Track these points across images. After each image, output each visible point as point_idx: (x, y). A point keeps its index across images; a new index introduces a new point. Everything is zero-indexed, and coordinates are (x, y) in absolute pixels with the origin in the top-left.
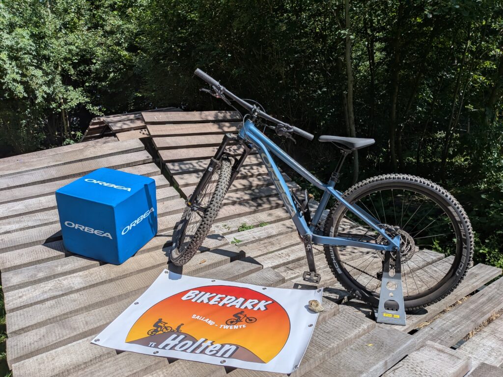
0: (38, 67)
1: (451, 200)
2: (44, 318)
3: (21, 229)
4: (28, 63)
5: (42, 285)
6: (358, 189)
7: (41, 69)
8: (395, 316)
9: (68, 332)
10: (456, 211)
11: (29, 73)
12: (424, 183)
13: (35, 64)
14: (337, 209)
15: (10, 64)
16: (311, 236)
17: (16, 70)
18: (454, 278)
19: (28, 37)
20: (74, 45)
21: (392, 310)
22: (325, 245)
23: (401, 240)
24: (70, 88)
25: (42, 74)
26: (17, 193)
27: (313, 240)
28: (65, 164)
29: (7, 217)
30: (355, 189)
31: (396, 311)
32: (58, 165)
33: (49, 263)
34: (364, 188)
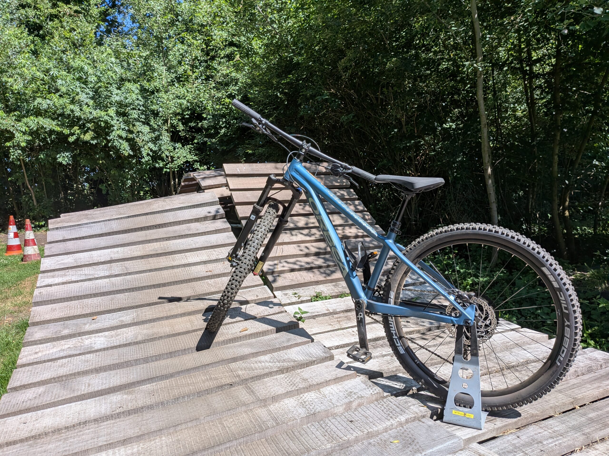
0: (147, 123)
1: (545, 259)
2: (50, 376)
3: (63, 283)
4: (135, 119)
5: (63, 342)
6: (422, 243)
7: (148, 124)
8: (468, 415)
9: (65, 393)
10: (552, 274)
11: (135, 130)
12: (507, 235)
13: (143, 120)
14: (397, 268)
15: (118, 120)
16: (365, 302)
17: (123, 127)
18: (554, 368)
19: (137, 91)
20: (185, 99)
21: (465, 407)
22: (384, 314)
23: (476, 310)
24: (178, 145)
25: (149, 131)
26: (71, 246)
27: (367, 308)
28: (128, 217)
29: (54, 270)
30: (419, 242)
31: (469, 409)
32: (121, 218)
33: (79, 321)
34: (430, 241)
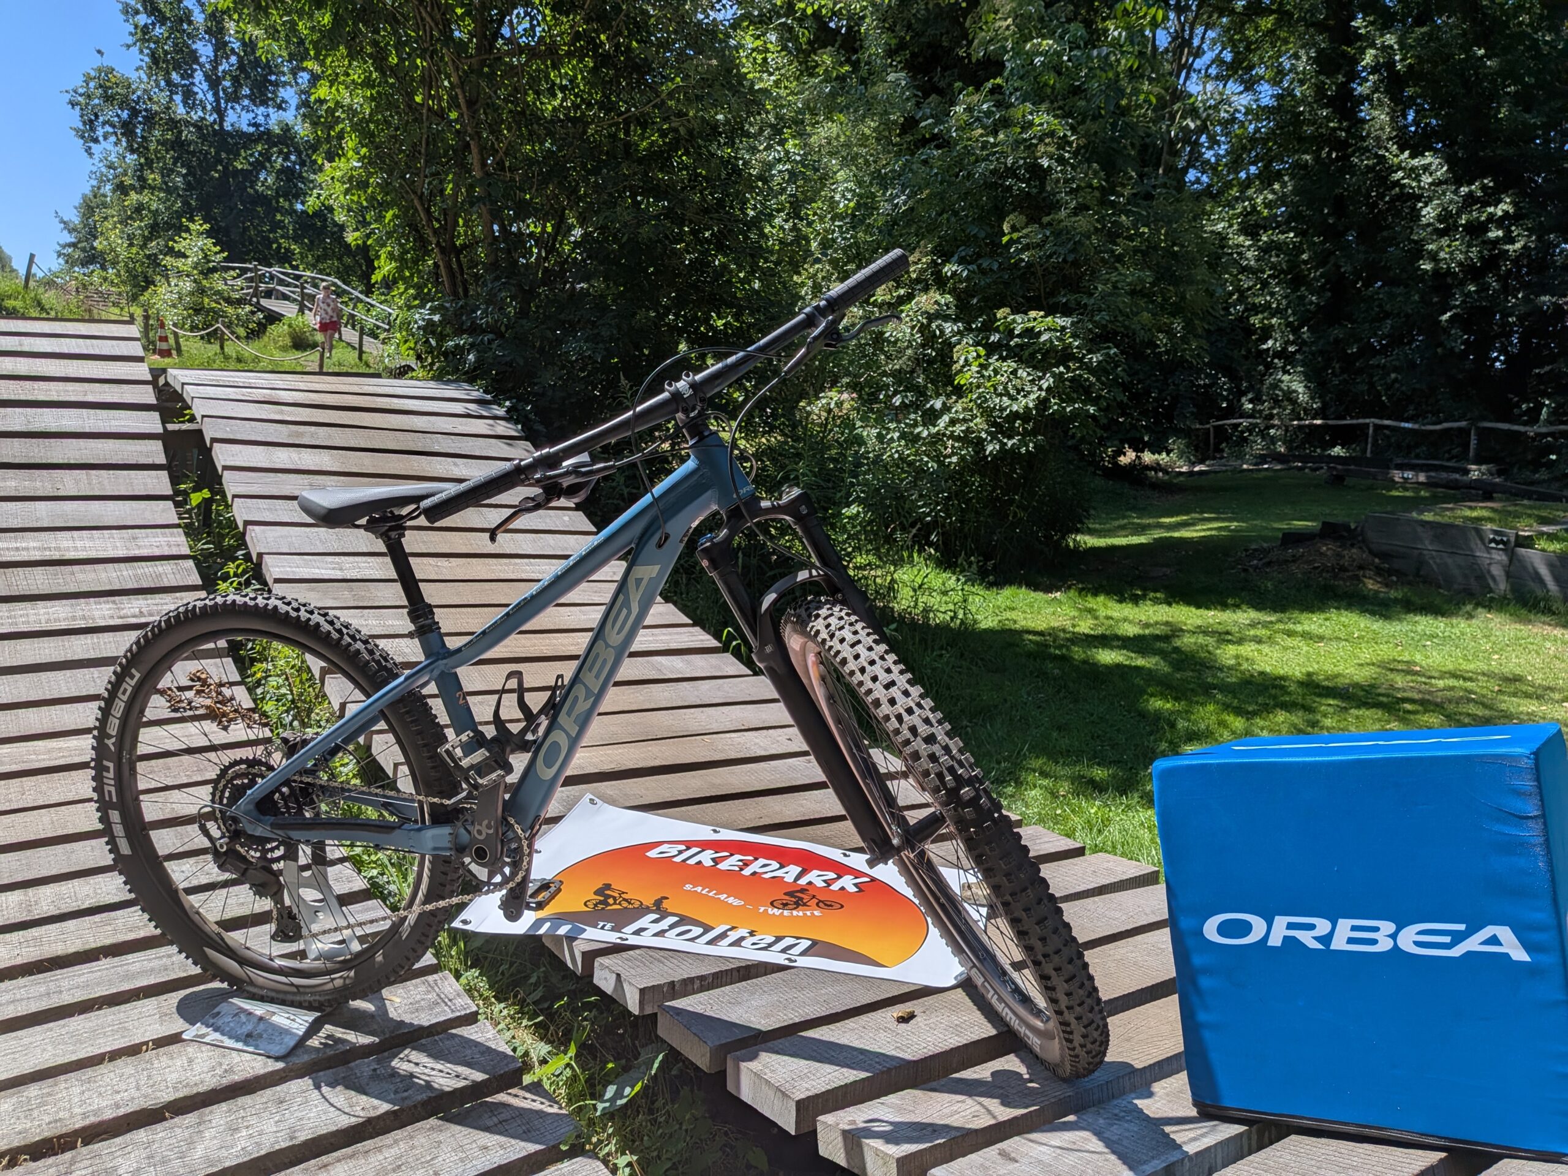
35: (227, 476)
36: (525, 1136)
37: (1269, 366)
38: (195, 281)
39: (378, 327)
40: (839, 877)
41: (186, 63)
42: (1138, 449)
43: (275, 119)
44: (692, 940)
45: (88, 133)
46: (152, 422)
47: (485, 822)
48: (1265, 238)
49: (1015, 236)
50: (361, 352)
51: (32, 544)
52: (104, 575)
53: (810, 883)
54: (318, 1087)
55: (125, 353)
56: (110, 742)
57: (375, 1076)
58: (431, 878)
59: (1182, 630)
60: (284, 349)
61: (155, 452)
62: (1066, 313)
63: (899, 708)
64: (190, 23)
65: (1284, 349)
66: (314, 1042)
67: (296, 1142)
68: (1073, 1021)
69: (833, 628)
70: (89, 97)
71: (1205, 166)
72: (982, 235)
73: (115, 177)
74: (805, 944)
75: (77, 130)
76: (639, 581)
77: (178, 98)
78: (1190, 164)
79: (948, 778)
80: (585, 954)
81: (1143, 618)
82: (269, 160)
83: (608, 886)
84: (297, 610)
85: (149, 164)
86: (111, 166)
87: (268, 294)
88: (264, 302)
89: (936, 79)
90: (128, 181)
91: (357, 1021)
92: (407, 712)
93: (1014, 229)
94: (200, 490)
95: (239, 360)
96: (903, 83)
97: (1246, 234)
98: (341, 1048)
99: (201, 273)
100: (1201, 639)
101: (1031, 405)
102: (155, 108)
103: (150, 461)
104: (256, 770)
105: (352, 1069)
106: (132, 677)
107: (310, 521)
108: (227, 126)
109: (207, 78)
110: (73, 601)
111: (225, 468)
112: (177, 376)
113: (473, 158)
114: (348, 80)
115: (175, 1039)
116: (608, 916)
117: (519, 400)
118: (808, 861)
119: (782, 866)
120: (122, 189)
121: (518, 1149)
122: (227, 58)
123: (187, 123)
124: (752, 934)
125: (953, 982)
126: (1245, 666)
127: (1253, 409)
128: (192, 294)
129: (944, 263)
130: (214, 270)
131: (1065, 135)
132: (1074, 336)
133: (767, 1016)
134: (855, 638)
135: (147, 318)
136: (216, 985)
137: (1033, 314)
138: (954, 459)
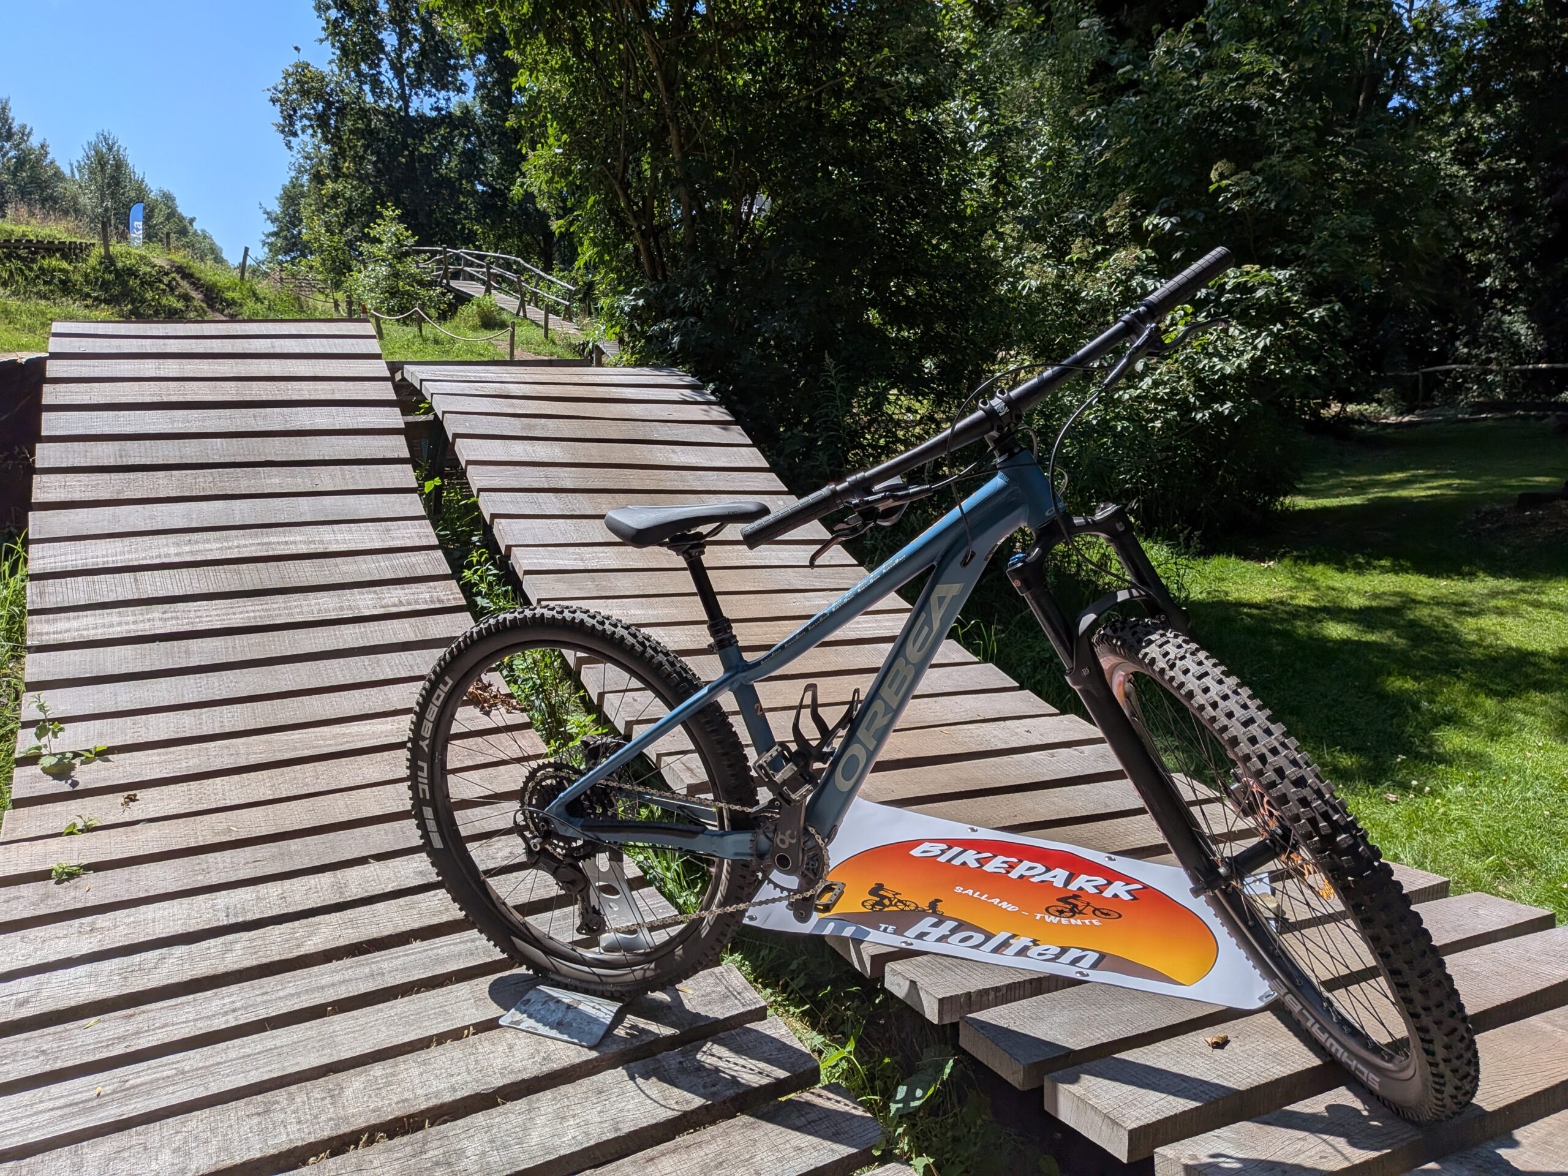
35: (471, 471)
36: (835, 1137)
37: (1487, 306)
38: (390, 265)
39: (559, 304)
40: (1110, 883)
41: (373, 53)
42: (1345, 399)
43: (454, 102)
44: (977, 947)
45: (288, 129)
46: (394, 418)
47: (789, 832)
48: (1482, 166)
49: (1224, 183)
50: (547, 329)
51: (299, 538)
52: (364, 566)
53: (1081, 889)
54: (632, 1078)
55: (365, 351)
56: (424, 744)
57: (682, 1070)
58: (730, 881)
59: (1414, 601)
60: (474, 328)
61: (399, 446)
62: (1282, 266)
63: (1261, 747)
64: (376, 13)
65: (1504, 287)
66: (620, 1032)
67: (621, 1133)
68: (1448, 1073)
69: (1171, 656)
70: (288, 93)
71: (1411, 91)
72: (1186, 184)
73: (312, 167)
74: (1092, 957)
75: (278, 125)
76: (941, 600)
77: (367, 88)
78: (1393, 89)
79: (1322, 824)
80: (874, 958)
81: (1368, 588)
82: (452, 143)
83: (880, 887)
84: (603, 623)
85: (342, 153)
86: (308, 157)
87: (456, 275)
88: (454, 284)
89: (1122, 18)
90: (325, 170)
91: (655, 1012)
92: (708, 723)
93: (1222, 176)
94: (432, 478)
95: (436, 342)
96: (1096, 28)
97: (1461, 163)
98: (647, 1039)
99: (395, 257)
100: (1438, 611)
101: (1245, 366)
102: (347, 99)
103: (395, 455)
104: (563, 773)
105: (659, 1061)
106: (445, 684)
107: (618, 540)
108: (412, 113)
109: (393, 66)
110: (340, 592)
111: (468, 463)
112: (414, 374)
113: (672, 139)
114: (548, 67)
115: (492, 1025)
116: (890, 918)
117: (721, 382)
118: (1076, 866)
119: (1048, 870)
120: (318, 179)
121: (835, 1151)
122: (411, 45)
123: (376, 112)
124: (1035, 943)
125: (1261, 1004)
126: (1489, 640)
127: (1469, 354)
128: (387, 278)
129: (1144, 216)
130: (407, 254)
131: (1275, 73)
132: (1291, 289)
133: (1073, 1035)
134: (1202, 670)
135: (350, 304)
136: (522, 970)
137: (1247, 267)
138: (1158, 424)
